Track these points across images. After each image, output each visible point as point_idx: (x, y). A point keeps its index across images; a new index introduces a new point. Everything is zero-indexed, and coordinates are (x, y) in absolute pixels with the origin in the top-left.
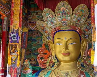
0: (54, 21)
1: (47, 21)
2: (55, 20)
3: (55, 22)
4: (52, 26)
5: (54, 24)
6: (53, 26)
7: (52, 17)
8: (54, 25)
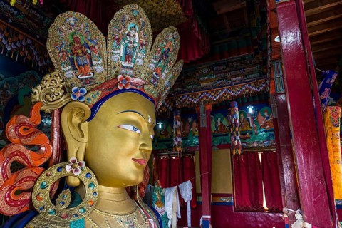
0: (140, 58)
1: (118, 40)
2: (143, 57)
3: (140, 62)
4: (123, 67)
5: (132, 65)
6: (127, 68)
7: (142, 44)
8: (131, 68)
